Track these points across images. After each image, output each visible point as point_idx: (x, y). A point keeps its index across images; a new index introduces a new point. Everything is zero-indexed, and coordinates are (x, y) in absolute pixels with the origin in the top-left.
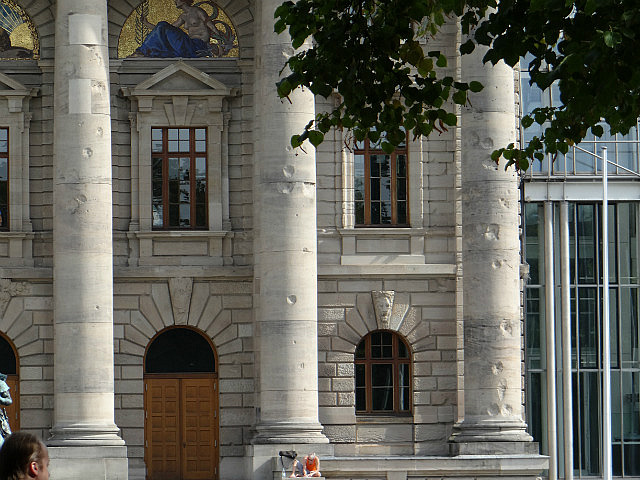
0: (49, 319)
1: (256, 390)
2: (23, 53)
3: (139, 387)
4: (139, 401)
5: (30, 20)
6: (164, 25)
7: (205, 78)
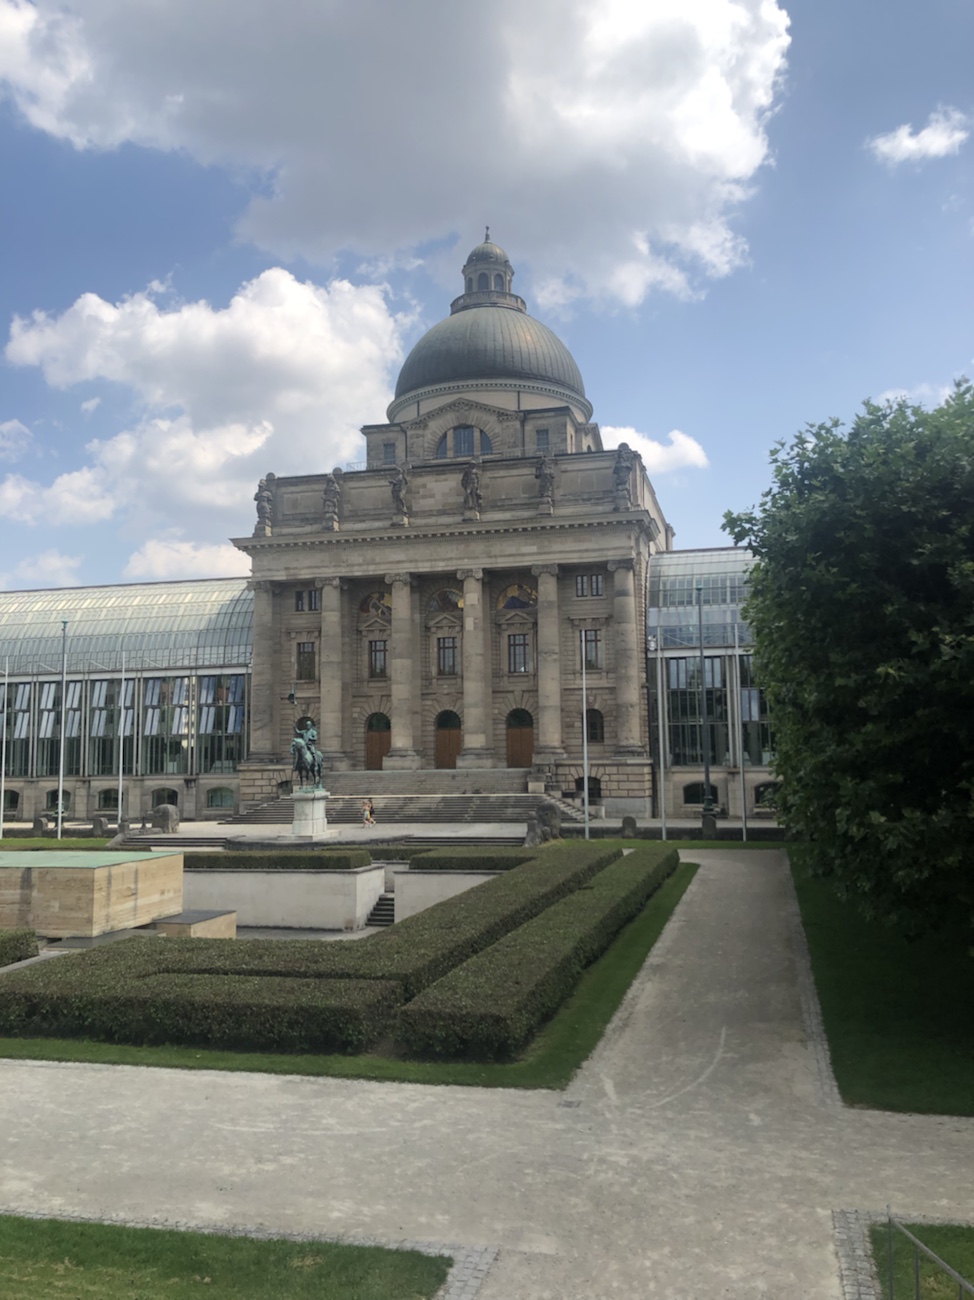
1: (539, 733)
3: (504, 732)
4: (504, 737)
6: (513, 597)
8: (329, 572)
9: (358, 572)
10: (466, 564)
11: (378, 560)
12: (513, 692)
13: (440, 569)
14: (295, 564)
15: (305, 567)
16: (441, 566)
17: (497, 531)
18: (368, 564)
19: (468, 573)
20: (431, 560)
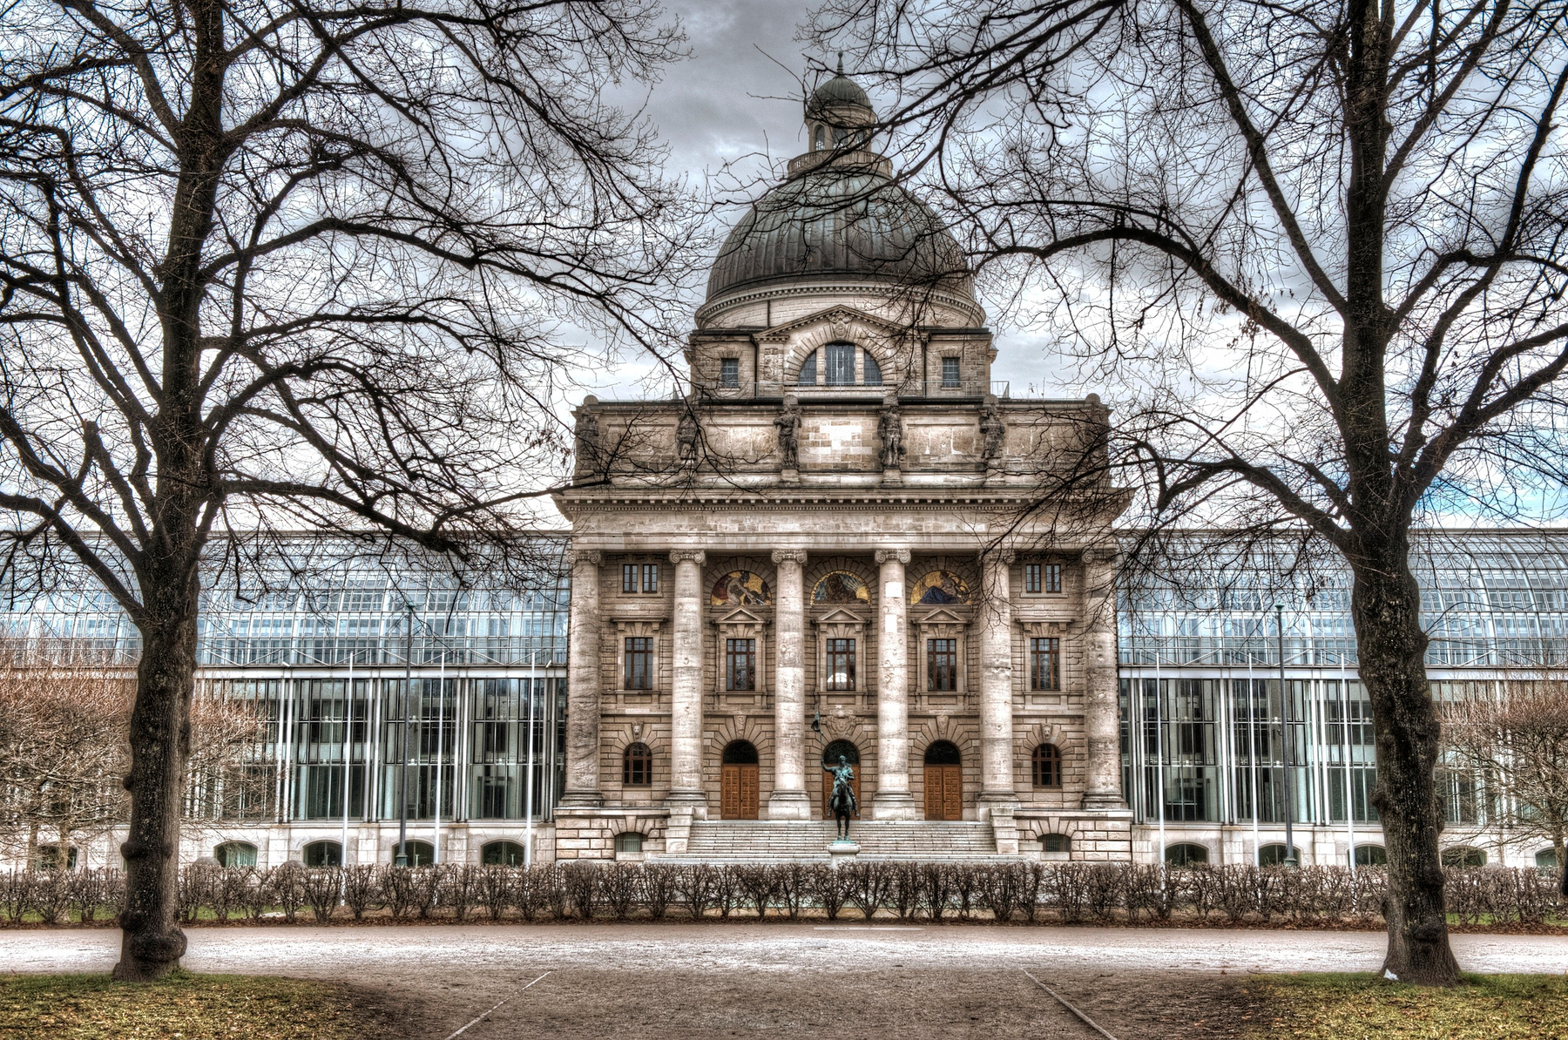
0: (876, 736)
1: (982, 773)
2: (863, 601)
3: (921, 771)
4: (920, 778)
5: (866, 585)
6: (934, 588)
7: (954, 614)
8: (689, 542)
9: (731, 544)
10: (889, 542)
11: (760, 530)
12: (935, 717)
13: (849, 547)
14: (637, 530)
15: (654, 531)
16: (851, 543)
17: (936, 502)
18: (746, 535)
19: (890, 555)
20: (838, 534)
